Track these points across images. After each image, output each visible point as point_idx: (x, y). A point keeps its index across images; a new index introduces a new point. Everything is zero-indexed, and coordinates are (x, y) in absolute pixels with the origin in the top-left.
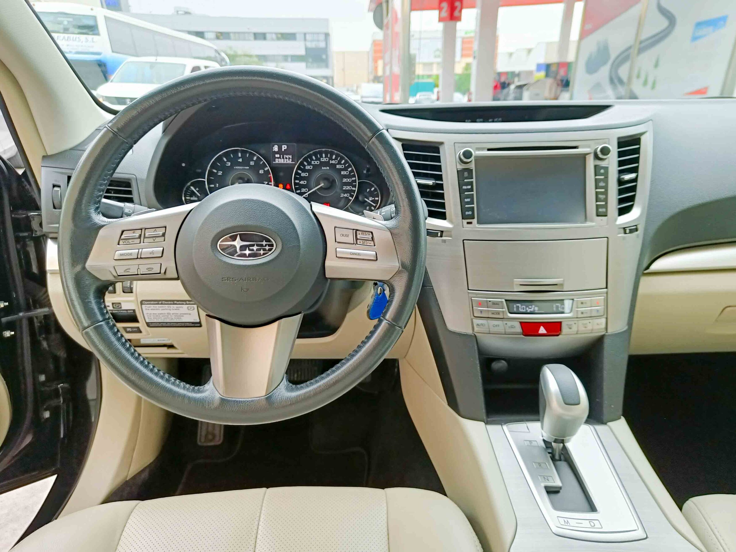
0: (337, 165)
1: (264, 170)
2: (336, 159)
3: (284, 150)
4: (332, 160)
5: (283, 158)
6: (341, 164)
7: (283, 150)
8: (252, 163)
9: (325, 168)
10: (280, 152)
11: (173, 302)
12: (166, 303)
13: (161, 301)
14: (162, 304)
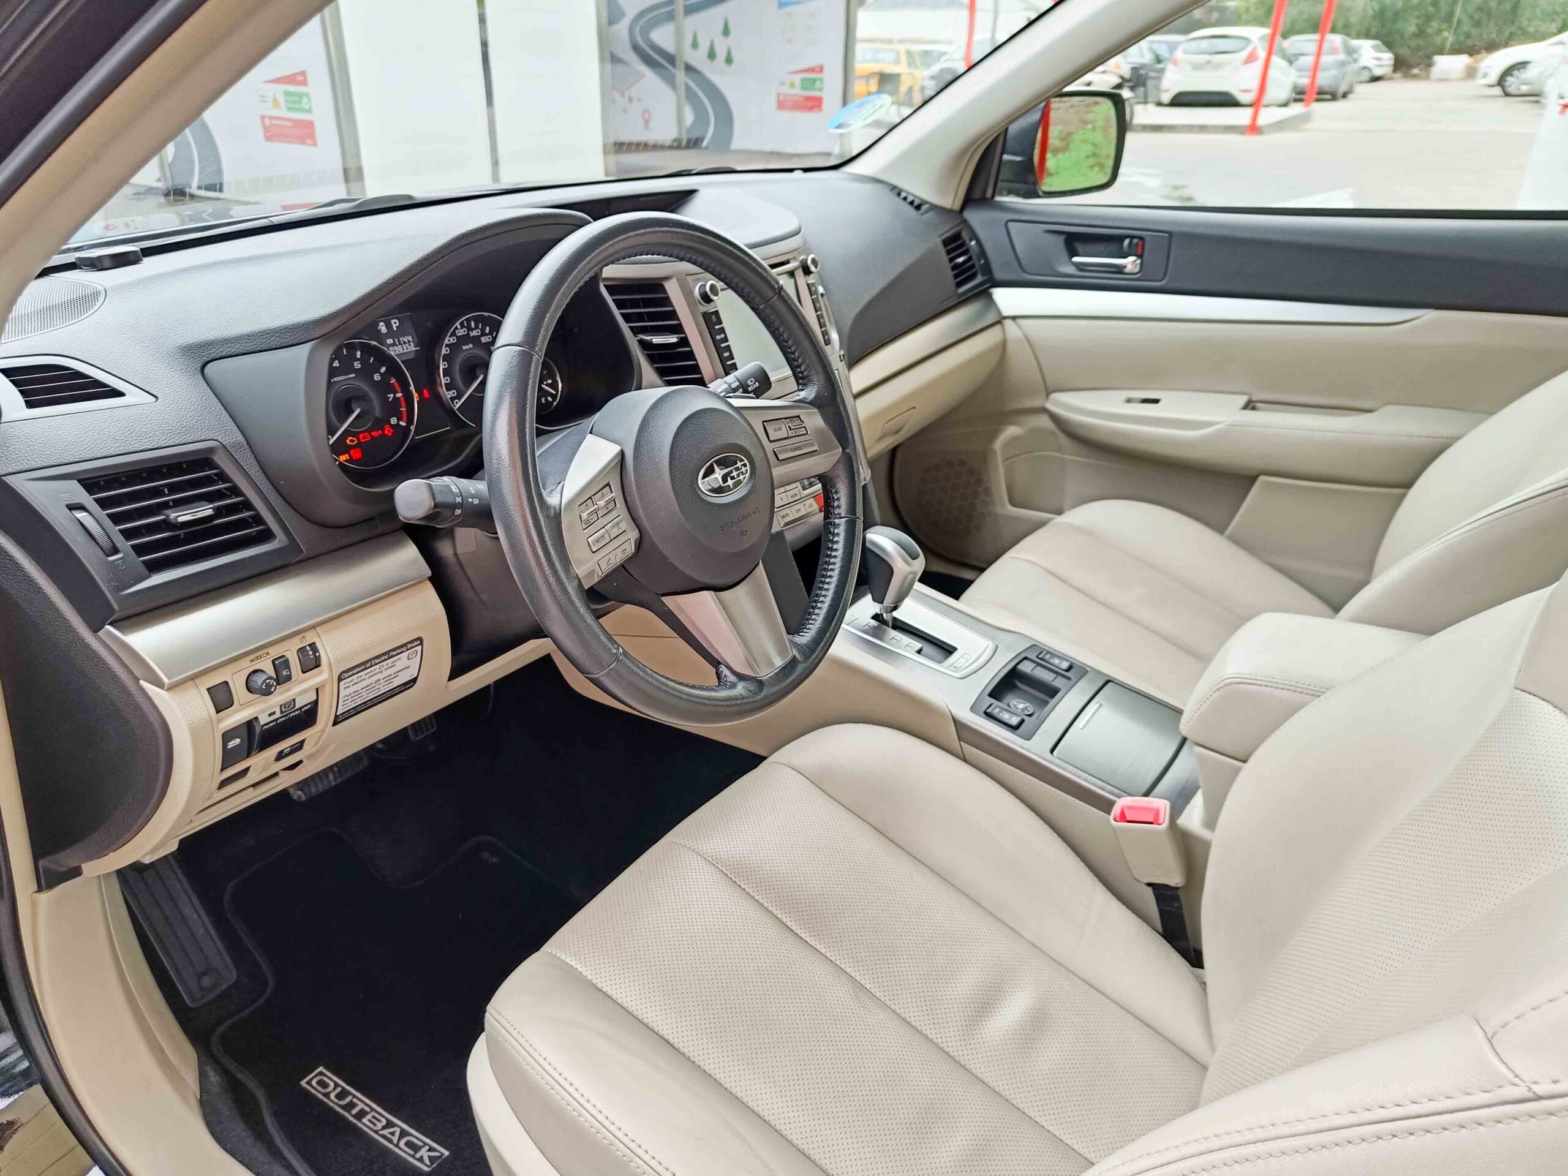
0: (482, 338)
1: (380, 373)
2: (477, 327)
3: (397, 327)
4: (472, 330)
5: (400, 344)
6: (487, 335)
7: (395, 329)
8: (357, 365)
9: (467, 347)
10: (391, 333)
11: (388, 654)
12: (377, 661)
13: (370, 660)
14: (371, 666)
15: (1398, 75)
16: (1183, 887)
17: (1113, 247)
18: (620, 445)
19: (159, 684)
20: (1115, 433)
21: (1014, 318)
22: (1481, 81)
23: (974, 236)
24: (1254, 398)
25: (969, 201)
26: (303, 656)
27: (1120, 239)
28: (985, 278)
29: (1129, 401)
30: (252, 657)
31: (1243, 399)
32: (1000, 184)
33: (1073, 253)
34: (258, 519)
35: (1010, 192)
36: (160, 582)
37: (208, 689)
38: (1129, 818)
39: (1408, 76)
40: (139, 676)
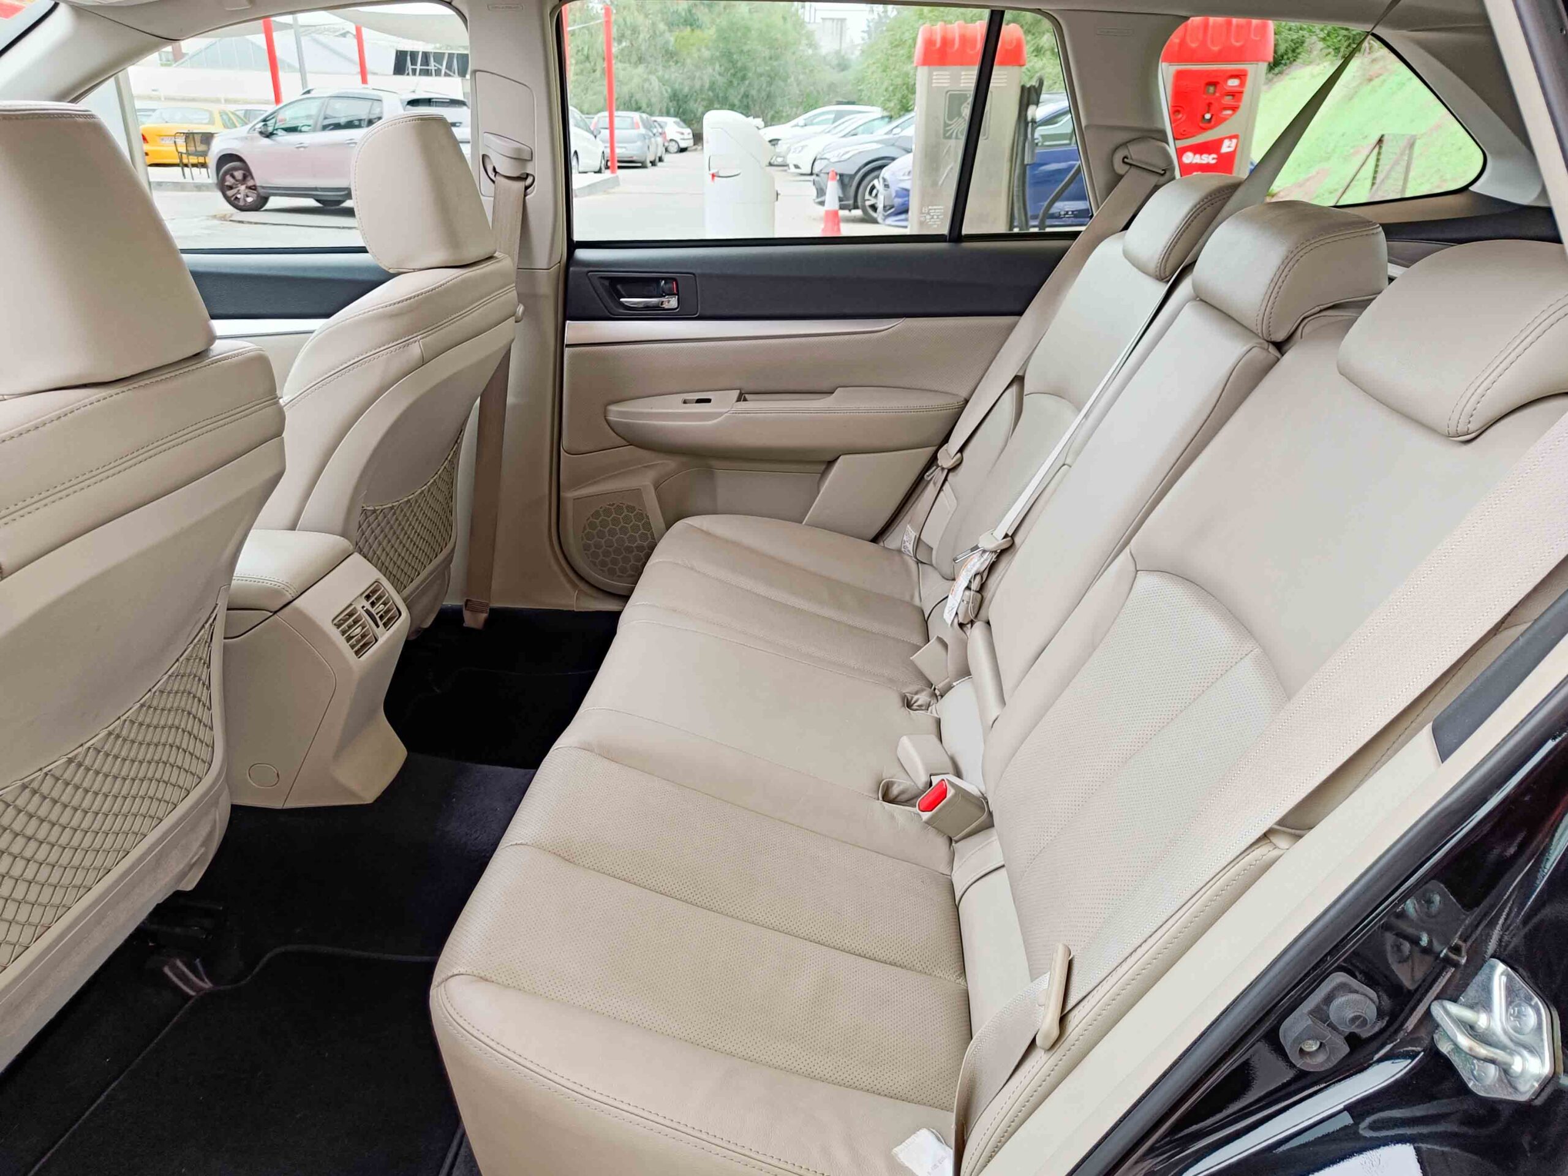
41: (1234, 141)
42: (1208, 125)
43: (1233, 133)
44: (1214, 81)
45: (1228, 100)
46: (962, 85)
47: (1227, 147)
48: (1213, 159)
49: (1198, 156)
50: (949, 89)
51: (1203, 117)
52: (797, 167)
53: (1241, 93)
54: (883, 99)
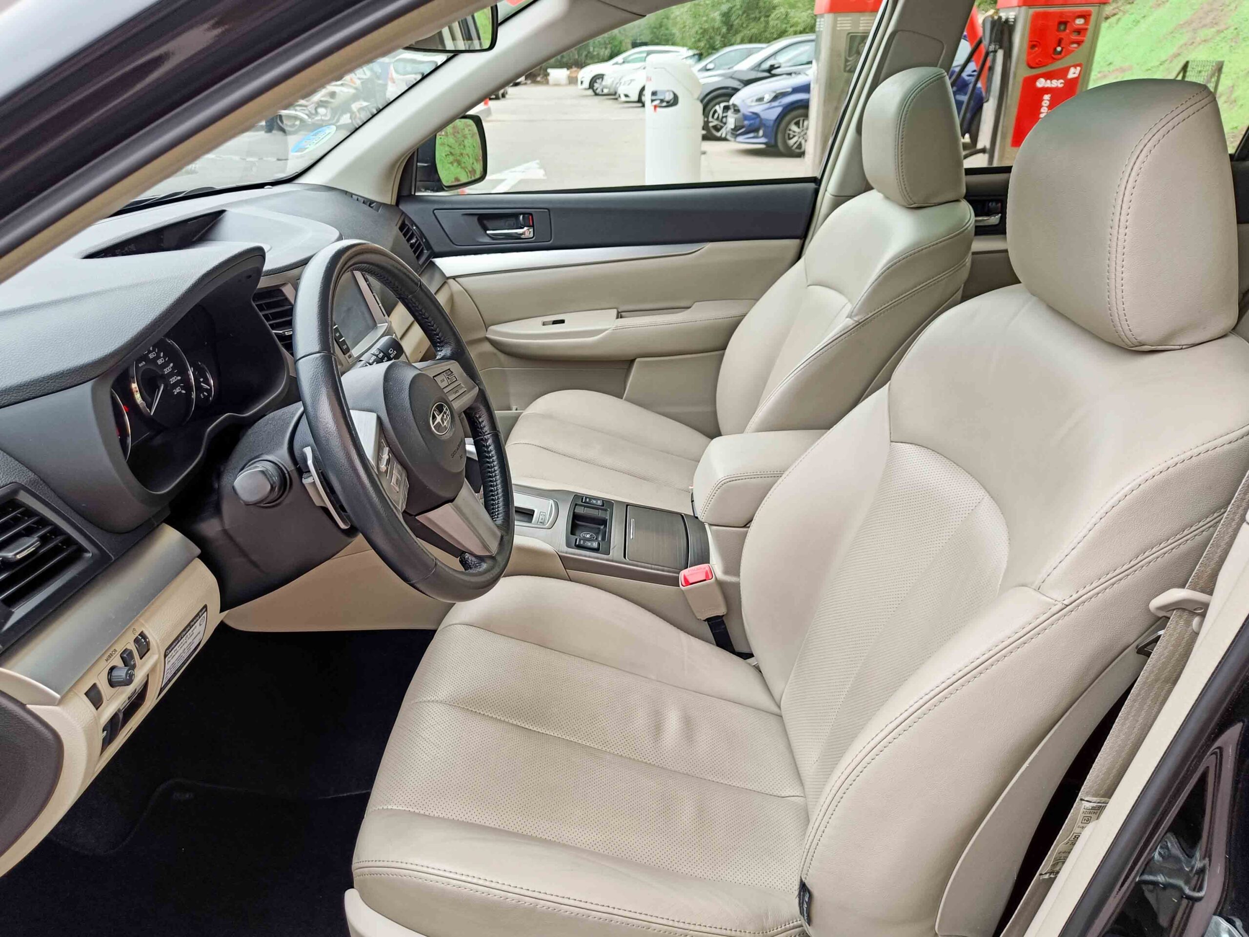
9: (142, 364)
11: (190, 626)
12: (184, 633)
13: (180, 634)
14: (182, 638)
15: (529, 82)
16: (727, 614)
17: (512, 221)
18: (375, 412)
19: (51, 701)
20: (542, 347)
21: (454, 278)
22: (580, 86)
23: (413, 223)
24: (620, 311)
25: (400, 198)
26: (139, 646)
27: (515, 216)
28: (429, 252)
29: (544, 324)
30: (106, 657)
31: (614, 312)
32: (418, 183)
33: (486, 229)
34: (69, 541)
35: (427, 189)
36: (23, 614)
37: (86, 694)
38: (691, 582)
39: (535, 82)
40: (24, 702)
41: (1079, 68)
42: (1060, 56)
43: (1078, 63)
44: (1064, 22)
45: (1074, 37)
46: (861, 28)
47: (1073, 73)
48: (1061, 83)
49: (1049, 81)
50: (851, 31)
51: (1055, 49)
52: (626, 96)
53: (1086, 29)
54: (693, 40)
